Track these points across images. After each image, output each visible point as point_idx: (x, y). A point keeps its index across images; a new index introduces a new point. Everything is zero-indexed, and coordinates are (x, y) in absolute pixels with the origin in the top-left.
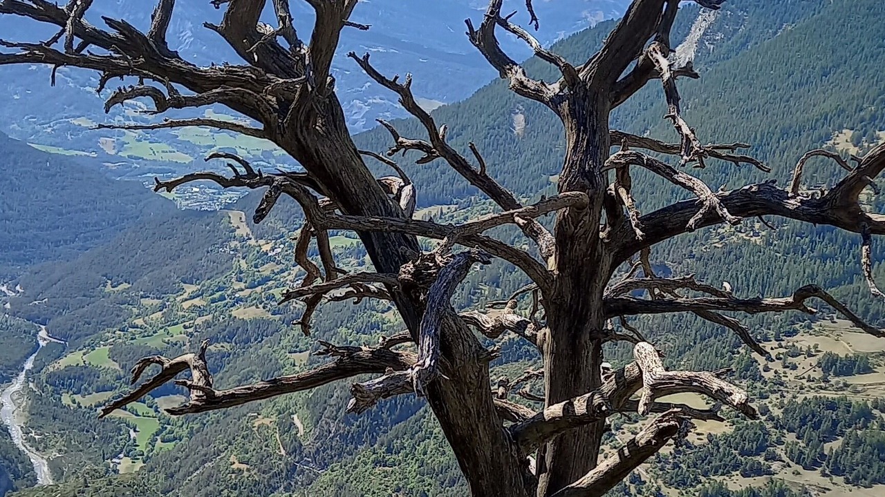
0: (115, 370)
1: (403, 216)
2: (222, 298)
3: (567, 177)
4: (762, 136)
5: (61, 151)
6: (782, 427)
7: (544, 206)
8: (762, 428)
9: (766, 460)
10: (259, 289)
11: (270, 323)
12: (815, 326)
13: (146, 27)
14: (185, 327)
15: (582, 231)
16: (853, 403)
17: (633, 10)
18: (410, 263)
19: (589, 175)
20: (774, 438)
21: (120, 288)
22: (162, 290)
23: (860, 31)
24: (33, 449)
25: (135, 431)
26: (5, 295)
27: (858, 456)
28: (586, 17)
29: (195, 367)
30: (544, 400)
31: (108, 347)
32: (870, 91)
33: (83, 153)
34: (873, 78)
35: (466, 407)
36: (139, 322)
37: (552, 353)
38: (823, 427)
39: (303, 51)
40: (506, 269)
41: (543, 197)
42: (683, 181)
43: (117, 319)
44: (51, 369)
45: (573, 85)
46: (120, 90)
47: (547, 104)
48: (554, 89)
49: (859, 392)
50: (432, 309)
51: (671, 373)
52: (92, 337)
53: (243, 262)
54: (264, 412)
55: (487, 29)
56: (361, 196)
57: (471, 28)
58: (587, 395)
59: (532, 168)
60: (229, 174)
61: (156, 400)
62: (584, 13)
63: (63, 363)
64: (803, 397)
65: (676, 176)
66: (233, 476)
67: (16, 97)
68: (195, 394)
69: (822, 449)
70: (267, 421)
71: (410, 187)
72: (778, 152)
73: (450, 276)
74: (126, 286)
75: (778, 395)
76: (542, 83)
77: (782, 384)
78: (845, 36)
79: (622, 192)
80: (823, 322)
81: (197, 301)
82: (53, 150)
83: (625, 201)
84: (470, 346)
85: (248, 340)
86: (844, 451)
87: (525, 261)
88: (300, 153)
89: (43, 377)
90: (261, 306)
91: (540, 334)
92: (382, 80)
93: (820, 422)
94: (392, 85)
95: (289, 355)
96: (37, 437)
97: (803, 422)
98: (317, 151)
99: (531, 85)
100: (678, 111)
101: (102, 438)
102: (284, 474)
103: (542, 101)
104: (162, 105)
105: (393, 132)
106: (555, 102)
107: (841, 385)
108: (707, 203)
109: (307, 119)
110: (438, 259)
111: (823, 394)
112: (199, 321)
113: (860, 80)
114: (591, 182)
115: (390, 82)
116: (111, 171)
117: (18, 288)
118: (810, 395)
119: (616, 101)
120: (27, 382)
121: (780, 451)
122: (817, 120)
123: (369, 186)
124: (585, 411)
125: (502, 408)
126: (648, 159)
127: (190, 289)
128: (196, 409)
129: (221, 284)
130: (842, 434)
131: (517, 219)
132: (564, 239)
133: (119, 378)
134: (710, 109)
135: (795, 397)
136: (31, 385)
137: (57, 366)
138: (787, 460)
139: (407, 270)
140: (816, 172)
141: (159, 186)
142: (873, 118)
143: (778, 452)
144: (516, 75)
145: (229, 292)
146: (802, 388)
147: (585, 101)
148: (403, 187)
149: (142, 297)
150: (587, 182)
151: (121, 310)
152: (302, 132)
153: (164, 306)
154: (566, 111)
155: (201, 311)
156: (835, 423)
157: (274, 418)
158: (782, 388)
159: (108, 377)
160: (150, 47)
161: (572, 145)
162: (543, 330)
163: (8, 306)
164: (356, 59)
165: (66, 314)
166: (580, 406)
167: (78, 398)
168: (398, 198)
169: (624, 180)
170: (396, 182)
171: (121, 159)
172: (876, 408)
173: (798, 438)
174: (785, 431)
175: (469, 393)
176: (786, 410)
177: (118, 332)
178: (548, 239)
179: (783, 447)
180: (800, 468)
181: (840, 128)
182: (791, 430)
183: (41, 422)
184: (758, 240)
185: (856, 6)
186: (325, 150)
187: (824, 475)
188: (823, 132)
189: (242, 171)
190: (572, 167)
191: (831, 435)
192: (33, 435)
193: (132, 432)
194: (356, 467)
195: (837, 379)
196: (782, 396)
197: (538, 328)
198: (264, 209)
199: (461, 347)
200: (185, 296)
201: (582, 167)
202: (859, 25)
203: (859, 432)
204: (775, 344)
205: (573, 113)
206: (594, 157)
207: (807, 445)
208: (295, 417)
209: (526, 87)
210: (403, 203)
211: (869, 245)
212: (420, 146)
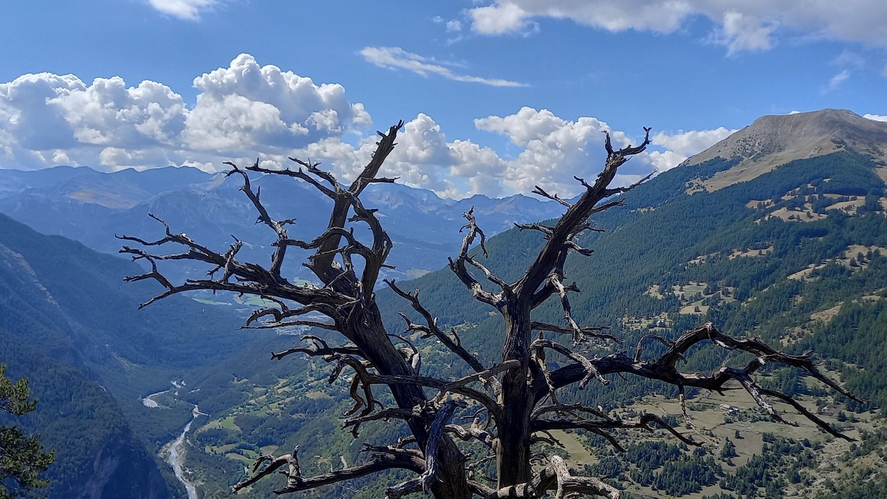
0: (237, 431)
1: (414, 373)
2: (301, 387)
3: (508, 350)
4: (608, 289)
5: (211, 303)
6: (628, 460)
7: (495, 370)
8: (616, 461)
9: (619, 480)
10: (322, 381)
11: (328, 401)
12: (644, 399)
13: (268, 266)
14: (279, 404)
15: (517, 382)
16: (668, 445)
17: (542, 255)
18: (419, 405)
19: (520, 349)
20: (624, 467)
21: (242, 381)
22: (267, 382)
23: (660, 230)
24: (188, 480)
25: (248, 468)
26: (175, 387)
27: (673, 477)
28: (508, 224)
29: (291, 463)
30: (497, 481)
31: (234, 417)
32: (667, 263)
33: (224, 303)
34: (668, 256)
35: (451, 490)
36: (252, 401)
37: (501, 454)
38: (652, 460)
39: (359, 285)
40: (465, 367)
41: (495, 364)
42: (575, 357)
43: (240, 400)
44: (200, 431)
45: (509, 296)
46: (255, 312)
47: (495, 306)
48: (498, 297)
49: (671, 438)
50: (433, 438)
51: (574, 478)
52: (225, 411)
53: (313, 365)
54: (324, 454)
55: (460, 263)
56: (390, 362)
57: (451, 261)
58: (524, 484)
59: (479, 308)
60: (313, 348)
61: (261, 448)
62: (506, 222)
63: (206, 427)
64: (639, 441)
65: (571, 355)
66: (305, 494)
67: (187, 272)
68: (290, 481)
69: (652, 473)
70: (325, 461)
71: (417, 355)
72: (617, 298)
73: (443, 417)
74: (246, 380)
75: (625, 441)
76: (492, 294)
77: (626, 434)
78: (651, 233)
79: (540, 361)
80: (648, 397)
81: (286, 389)
82: (207, 302)
83: (542, 367)
84: (454, 453)
85: (315, 412)
86: (664, 475)
87: (485, 399)
88: (356, 339)
89: (195, 436)
90: (323, 391)
91: (494, 442)
92: (402, 294)
93: (650, 457)
94: (408, 297)
95: (339, 420)
96: (190, 473)
97: (640, 457)
98: (365, 337)
99: (486, 295)
100: (570, 315)
101: (228, 473)
102: (335, 493)
103: (492, 304)
104: (278, 317)
105: (407, 320)
106: (499, 305)
107: (661, 434)
108: (590, 372)
109: (360, 319)
110: (436, 405)
111: (650, 439)
112: (287, 400)
113: (661, 257)
114: (521, 353)
115: (407, 295)
116: (240, 314)
117: (183, 383)
118: (643, 440)
119: (534, 305)
120: (185, 439)
121: (627, 474)
122: (639, 280)
123: (394, 356)
124: (522, 495)
125: (472, 486)
126: (555, 345)
127: (282, 381)
128: (291, 490)
129: (301, 378)
130: (663, 464)
131: (480, 378)
132: (506, 386)
133: (239, 436)
134: (578, 274)
135: (634, 442)
136: (188, 441)
137: (203, 429)
138: (631, 480)
139: (417, 410)
140: (639, 309)
141: (274, 356)
142: (670, 278)
143: (626, 475)
144: (477, 289)
145: (305, 383)
146: (638, 436)
147: (516, 305)
148: (413, 355)
149: (255, 387)
150: (519, 353)
151: (242, 394)
152: (356, 326)
153: (267, 392)
154: (506, 311)
155: (288, 395)
156: (658, 457)
157: (329, 458)
158: (626, 436)
159: (233, 435)
160: (272, 279)
161: (510, 331)
162: (496, 439)
163: (176, 394)
164: (387, 282)
165: (210, 398)
166: (519, 491)
167: (215, 448)
168: (411, 361)
169: (541, 354)
170: (410, 351)
171: (246, 306)
172: (682, 448)
173: (637, 467)
174: (630, 463)
175: (453, 481)
176: (630, 450)
177: (240, 408)
178: (497, 384)
179: (629, 472)
180: (639, 485)
181: (652, 284)
182: (633, 462)
183: (192, 464)
184: (608, 348)
185: (657, 217)
186: (369, 336)
187: (654, 489)
188: (642, 286)
189: (322, 347)
190: (510, 344)
191: (657, 465)
192: (187, 471)
193: (246, 468)
194: (377, 488)
195: (658, 430)
196: (627, 441)
197: (493, 438)
198: (335, 376)
199: (448, 454)
200: (280, 385)
201: (516, 344)
202: (659, 227)
203: (673, 463)
204: (622, 410)
205: (510, 312)
206: (522, 338)
207: (643, 471)
208: (342, 457)
209: (483, 296)
210: (413, 365)
211: (683, 393)
212: (422, 329)
